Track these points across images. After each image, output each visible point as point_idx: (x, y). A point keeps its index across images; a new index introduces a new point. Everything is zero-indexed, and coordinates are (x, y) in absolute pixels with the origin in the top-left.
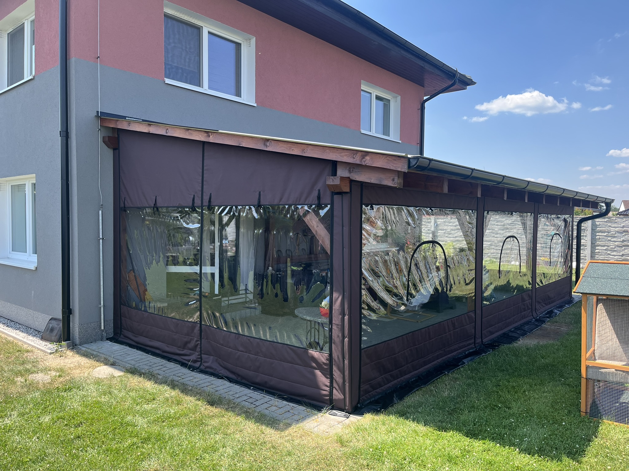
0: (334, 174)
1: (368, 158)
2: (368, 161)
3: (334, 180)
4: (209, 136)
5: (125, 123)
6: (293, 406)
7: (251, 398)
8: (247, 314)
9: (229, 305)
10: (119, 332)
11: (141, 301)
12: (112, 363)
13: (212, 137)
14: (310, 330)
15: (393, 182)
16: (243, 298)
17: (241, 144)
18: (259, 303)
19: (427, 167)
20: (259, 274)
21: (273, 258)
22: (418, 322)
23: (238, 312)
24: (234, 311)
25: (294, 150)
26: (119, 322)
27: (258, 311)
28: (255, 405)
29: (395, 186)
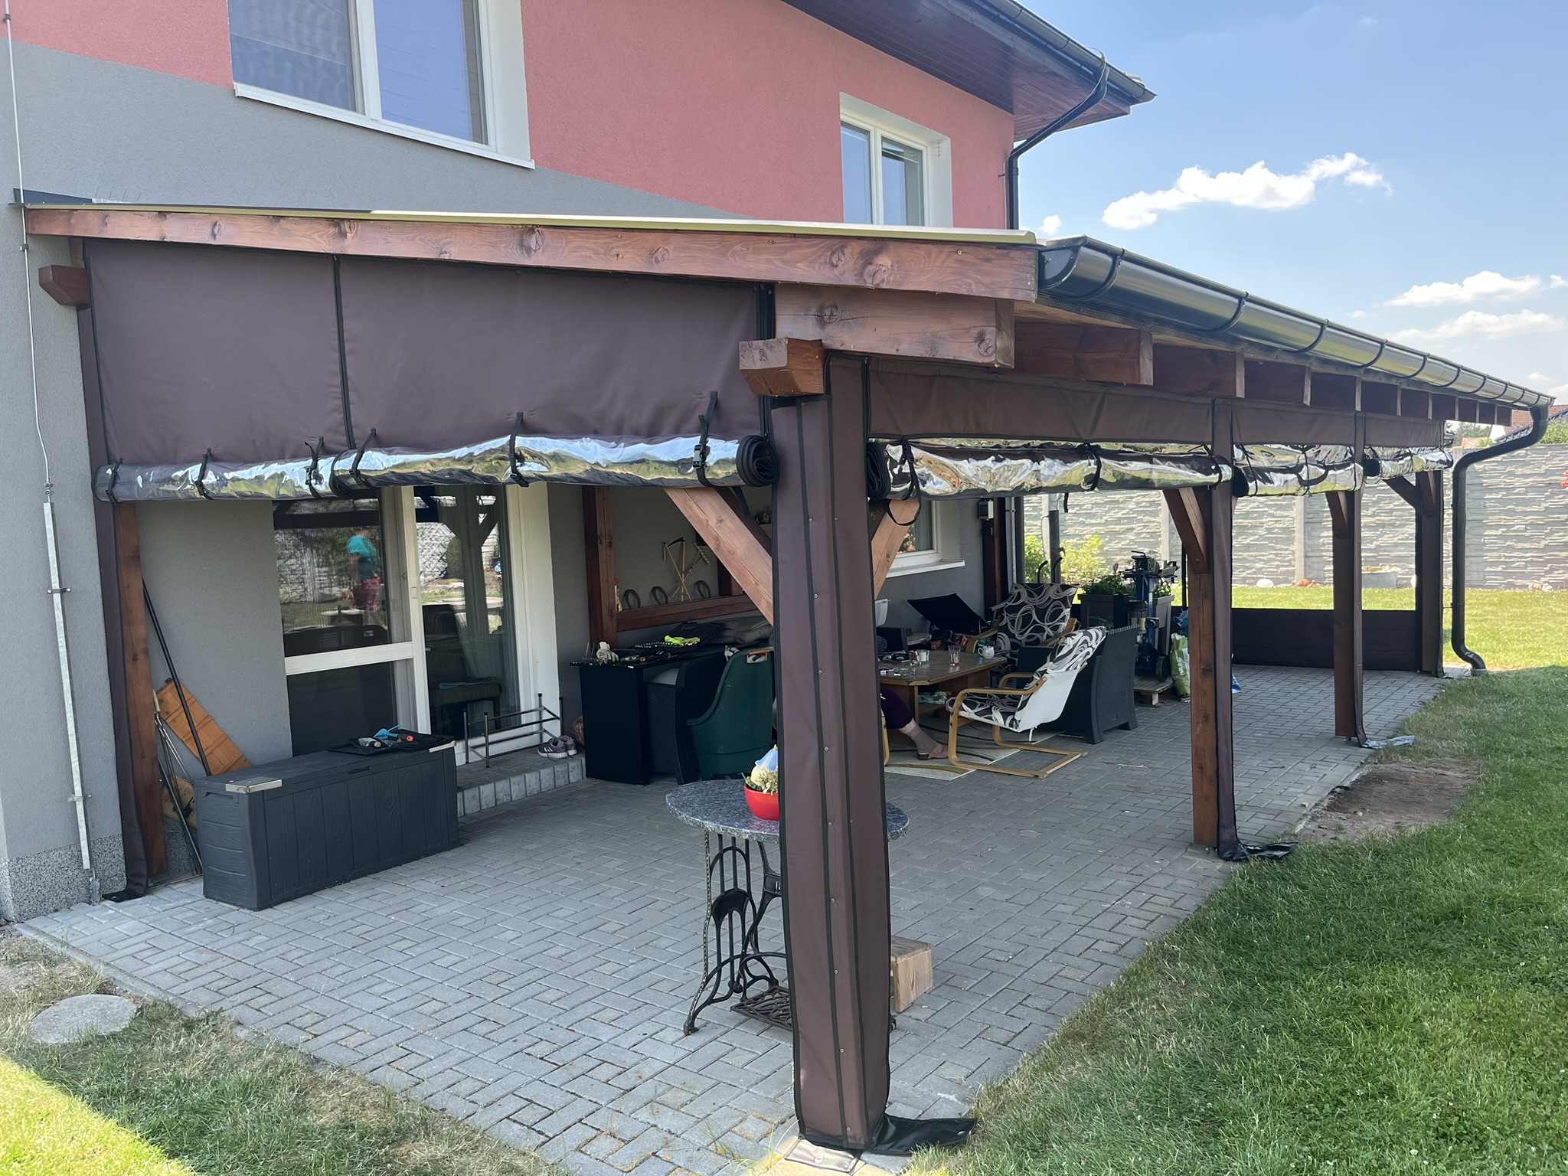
0: (768, 330)
1: (884, 261)
2: (886, 272)
3: (767, 351)
4: (343, 235)
5: (94, 219)
6: (670, 1132)
7: (531, 1102)
8: (544, 781)
9: (488, 757)
10: (144, 871)
11: (209, 774)
12: (102, 985)
13: (353, 237)
14: (720, 856)
15: (979, 346)
16: (532, 734)
17: (446, 253)
18: (578, 747)
19: (1097, 287)
20: (571, 664)
21: (611, 614)
22: (1037, 776)
23: (513, 780)
24: (506, 776)
25: (620, 256)
26: (138, 842)
27: (575, 769)
28: (542, 1134)
29: (987, 360)
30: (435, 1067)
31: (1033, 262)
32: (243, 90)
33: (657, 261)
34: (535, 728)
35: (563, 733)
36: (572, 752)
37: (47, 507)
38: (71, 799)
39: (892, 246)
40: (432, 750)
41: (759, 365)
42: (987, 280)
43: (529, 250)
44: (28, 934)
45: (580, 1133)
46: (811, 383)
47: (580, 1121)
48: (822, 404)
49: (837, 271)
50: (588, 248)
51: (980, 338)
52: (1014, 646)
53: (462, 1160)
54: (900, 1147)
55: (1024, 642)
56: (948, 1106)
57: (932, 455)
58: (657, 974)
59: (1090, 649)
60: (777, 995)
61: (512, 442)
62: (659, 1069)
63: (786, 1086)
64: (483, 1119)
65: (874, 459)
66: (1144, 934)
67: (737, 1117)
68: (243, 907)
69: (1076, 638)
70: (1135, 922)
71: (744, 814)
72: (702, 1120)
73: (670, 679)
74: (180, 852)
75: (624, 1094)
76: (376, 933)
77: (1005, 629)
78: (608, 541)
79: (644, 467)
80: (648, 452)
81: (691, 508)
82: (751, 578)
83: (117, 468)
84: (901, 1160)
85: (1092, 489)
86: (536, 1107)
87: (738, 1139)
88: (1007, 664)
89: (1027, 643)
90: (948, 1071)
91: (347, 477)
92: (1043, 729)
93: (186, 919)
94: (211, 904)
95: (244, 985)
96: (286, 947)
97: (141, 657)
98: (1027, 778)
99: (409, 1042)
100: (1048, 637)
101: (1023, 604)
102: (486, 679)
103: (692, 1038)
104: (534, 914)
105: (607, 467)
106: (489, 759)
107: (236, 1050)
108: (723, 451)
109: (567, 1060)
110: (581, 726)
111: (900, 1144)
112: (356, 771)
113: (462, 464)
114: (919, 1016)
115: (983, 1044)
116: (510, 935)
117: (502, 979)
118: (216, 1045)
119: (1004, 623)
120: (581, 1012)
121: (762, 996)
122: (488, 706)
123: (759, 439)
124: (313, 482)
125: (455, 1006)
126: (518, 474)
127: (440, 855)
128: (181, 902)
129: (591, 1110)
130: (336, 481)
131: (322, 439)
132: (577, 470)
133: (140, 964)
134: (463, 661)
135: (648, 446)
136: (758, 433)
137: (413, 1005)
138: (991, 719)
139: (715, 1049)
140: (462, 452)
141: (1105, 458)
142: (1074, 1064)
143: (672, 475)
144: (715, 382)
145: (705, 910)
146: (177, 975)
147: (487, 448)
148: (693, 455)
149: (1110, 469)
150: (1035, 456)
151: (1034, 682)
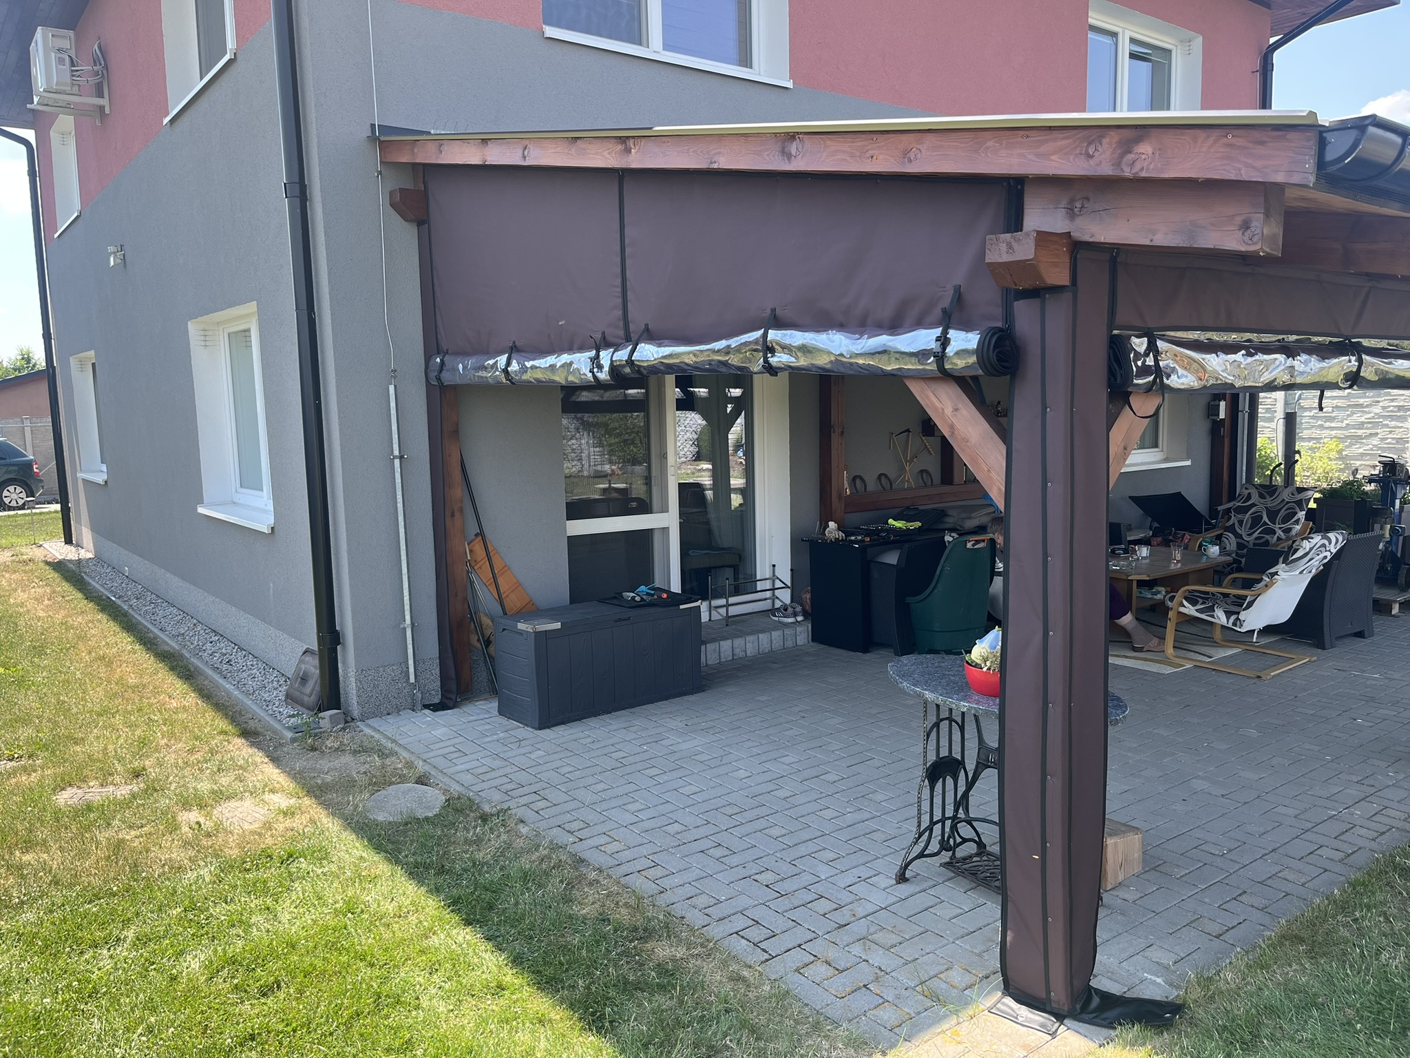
0: (1014, 223)
1: (1145, 148)
2: (1145, 160)
3: (1015, 244)
4: (628, 151)
5: (432, 147)
6: (880, 968)
7: (758, 923)
8: (774, 642)
9: (728, 617)
10: (454, 687)
11: (505, 614)
12: (420, 777)
13: (636, 153)
14: (937, 725)
15: (1243, 234)
16: (766, 599)
17: (715, 162)
18: (805, 613)
19: (1383, 170)
20: (803, 540)
21: (840, 497)
22: (1259, 677)
23: (750, 638)
24: (742, 634)
25: (875, 158)
26: (451, 664)
27: (802, 634)
28: (766, 952)
29: (1252, 248)
30: (677, 880)
31: (1313, 144)
32: (550, 32)
33: (910, 161)
34: (768, 594)
35: (792, 601)
36: (800, 618)
37: (392, 388)
38: (402, 626)
39: (1154, 132)
40: (682, 607)
41: (1005, 258)
42: (1259, 164)
43: (789, 156)
44: (368, 731)
45: (798, 957)
46: (1058, 275)
47: (799, 946)
48: (1067, 296)
49: (1092, 162)
50: (844, 152)
51: (1246, 226)
52: (1240, 546)
53: (697, 963)
54: (1104, 1019)
55: (1251, 543)
56: (1155, 987)
57: (1178, 348)
58: (872, 825)
59: (1328, 554)
60: (985, 858)
61: (765, 335)
62: (872, 911)
63: (991, 944)
64: (716, 931)
65: (1118, 352)
66: (1374, 845)
67: (943, 964)
68: (527, 725)
69: (1314, 541)
70: (1363, 832)
71: (963, 688)
72: (910, 962)
73: (892, 558)
74: (481, 676)
75: (839, 928)
76: (631, 759)
77: (1231, 529)
78: (840, 430)
79: (885, 357)
80: (890, 344)
81: (927, 397)
82: (984, 466)
83: (444, 357)
84: (1105, 1032)
85: (1351, 387)
86: (762, 927)
87: (944, 986)
88: (1232, 564)
89: (1255, 545)
90: (1156, 954)
91: (623, 366)
92: (1268, 630)
93: (486, 730)
94: (503, 720)
95: (526, 790)
96: (559, 763)
97: (457, 514)
98: (1249, 677)
99: (655, 856)
100: (1279, 539)
101: (1253, 505)
102: (729, 549)
103: (903, 886)
104: (764, 759)
105: (851, 357)
106: (729, 620)
107: (519, 843)
108: (964, 341)
109: (790, 890)
110: (808, 596)
111: (1104, 1016)
112: (620, 620)
113: (720, 356)
114: (1126, 896)
115: (1193, 933)
116: (742, 774)
117: (735, 812)
118: (504, 837)
119: (1231, 523)
120: (803, 849)
121: (971, 857)
122: (729, 573)
123: (1001, 330)
124: (595, 370)
125: (695, 830)
126: (769, 364)
127: (685, 698)
128: (482, 716)
129: (809, 938)
130: (614, 369)
131: (603, 333)
132: (822, 361)
133: (450, 764)
134: (710, 531)
135: (891, 337)
136: (999, 324)
137: (659, 824)
138: (1213, 616)
139: (924, 900)
140: (720, 344)
141: (1368, 355)
142: (1290, 966)
143: (911, 365)
144: (959, 276)
145: (920, 772)
146: (477, 776)
147: (743, 341)
148: (934, 346)
149: (1372, 367)
150: (1290, 351)
151: (1263, 583)
